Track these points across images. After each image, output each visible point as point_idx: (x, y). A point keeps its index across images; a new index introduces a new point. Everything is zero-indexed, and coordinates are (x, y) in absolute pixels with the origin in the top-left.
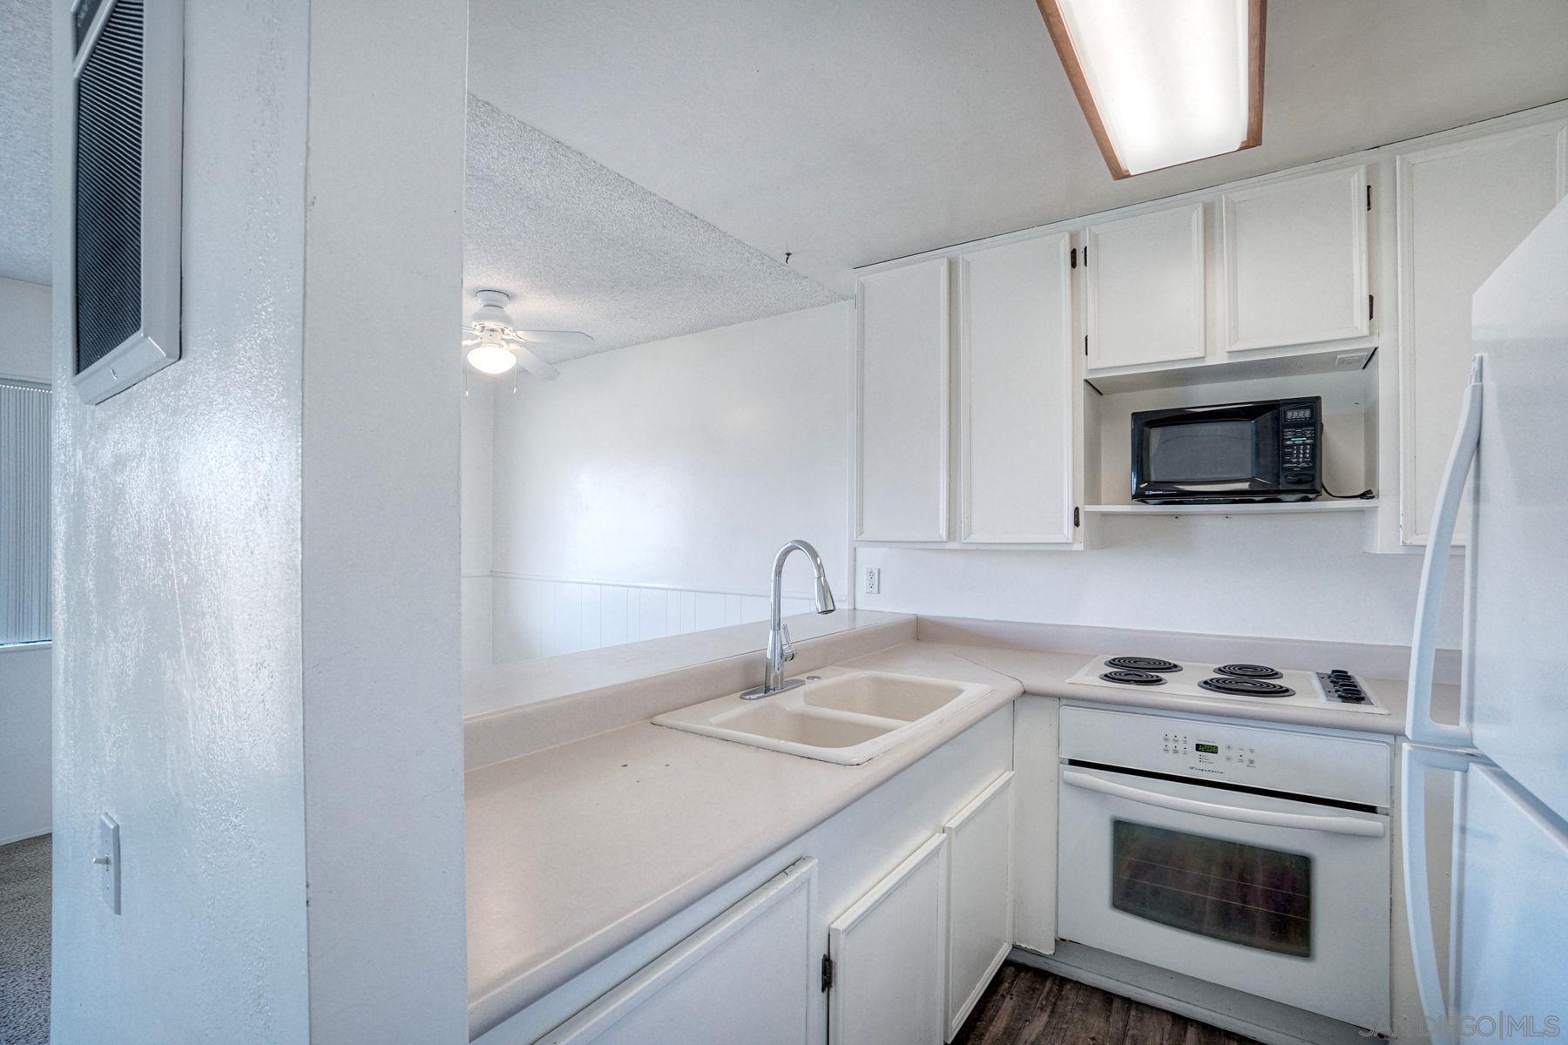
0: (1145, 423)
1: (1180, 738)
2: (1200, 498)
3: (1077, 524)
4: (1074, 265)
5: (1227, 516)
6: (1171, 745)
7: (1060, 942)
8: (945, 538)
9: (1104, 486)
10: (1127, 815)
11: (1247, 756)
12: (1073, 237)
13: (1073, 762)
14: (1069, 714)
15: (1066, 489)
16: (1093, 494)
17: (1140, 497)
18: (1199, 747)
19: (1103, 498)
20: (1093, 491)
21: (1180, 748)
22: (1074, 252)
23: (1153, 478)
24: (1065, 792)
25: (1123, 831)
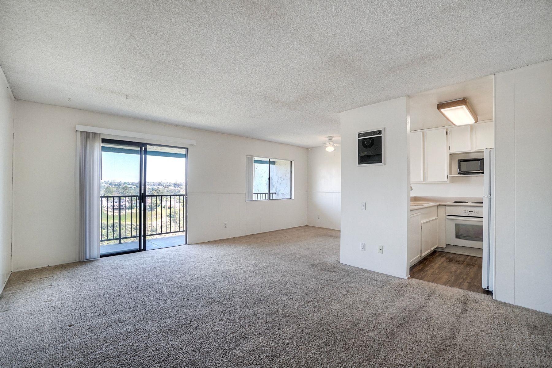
0: (460, 161)
1: (466, 210)
2: (473, 173)
3: (448, 178)
4: (447, 134)
5: (477, 176)
6: (465, 211)
7: (447, 245)
8: (422, 181)
9: (453, 171)
10: (457, 223)
11: (477, 212)
12: (447, 129)
13: (448, 215)
14: (447, 208)
15: (446, 172)
16: (451, 173)
17: (459, 173)
18: (469, 211)
19: (453, 174)
20: (451, 172)
21: (466, 212)
22: (447, 132)
23: (462, 170)
24: (447, 220)
25: (457, 225)
